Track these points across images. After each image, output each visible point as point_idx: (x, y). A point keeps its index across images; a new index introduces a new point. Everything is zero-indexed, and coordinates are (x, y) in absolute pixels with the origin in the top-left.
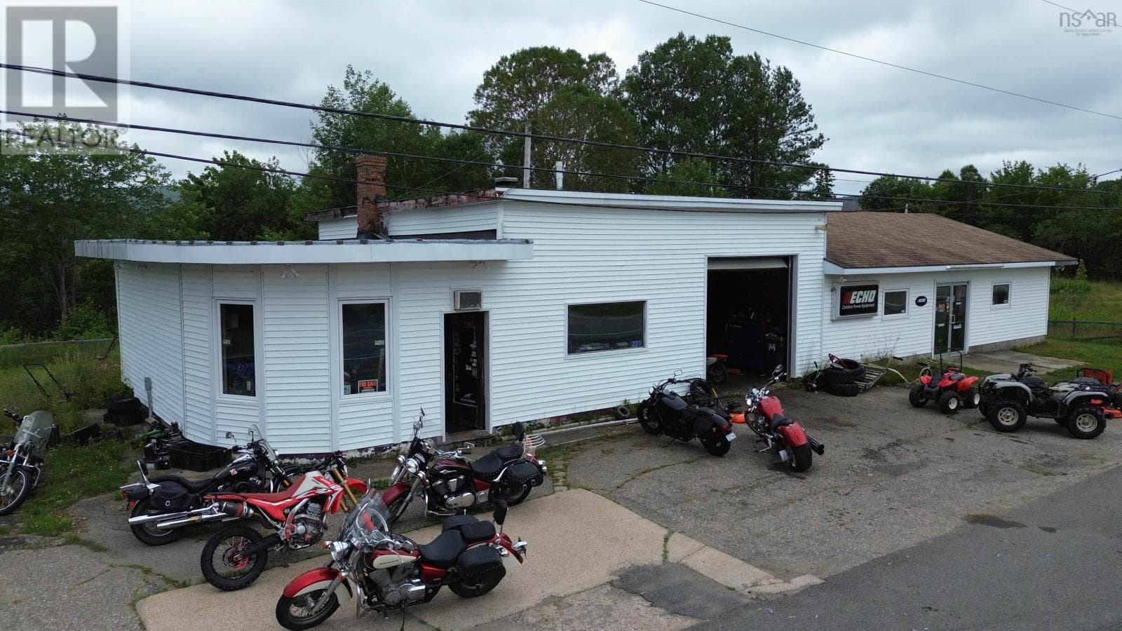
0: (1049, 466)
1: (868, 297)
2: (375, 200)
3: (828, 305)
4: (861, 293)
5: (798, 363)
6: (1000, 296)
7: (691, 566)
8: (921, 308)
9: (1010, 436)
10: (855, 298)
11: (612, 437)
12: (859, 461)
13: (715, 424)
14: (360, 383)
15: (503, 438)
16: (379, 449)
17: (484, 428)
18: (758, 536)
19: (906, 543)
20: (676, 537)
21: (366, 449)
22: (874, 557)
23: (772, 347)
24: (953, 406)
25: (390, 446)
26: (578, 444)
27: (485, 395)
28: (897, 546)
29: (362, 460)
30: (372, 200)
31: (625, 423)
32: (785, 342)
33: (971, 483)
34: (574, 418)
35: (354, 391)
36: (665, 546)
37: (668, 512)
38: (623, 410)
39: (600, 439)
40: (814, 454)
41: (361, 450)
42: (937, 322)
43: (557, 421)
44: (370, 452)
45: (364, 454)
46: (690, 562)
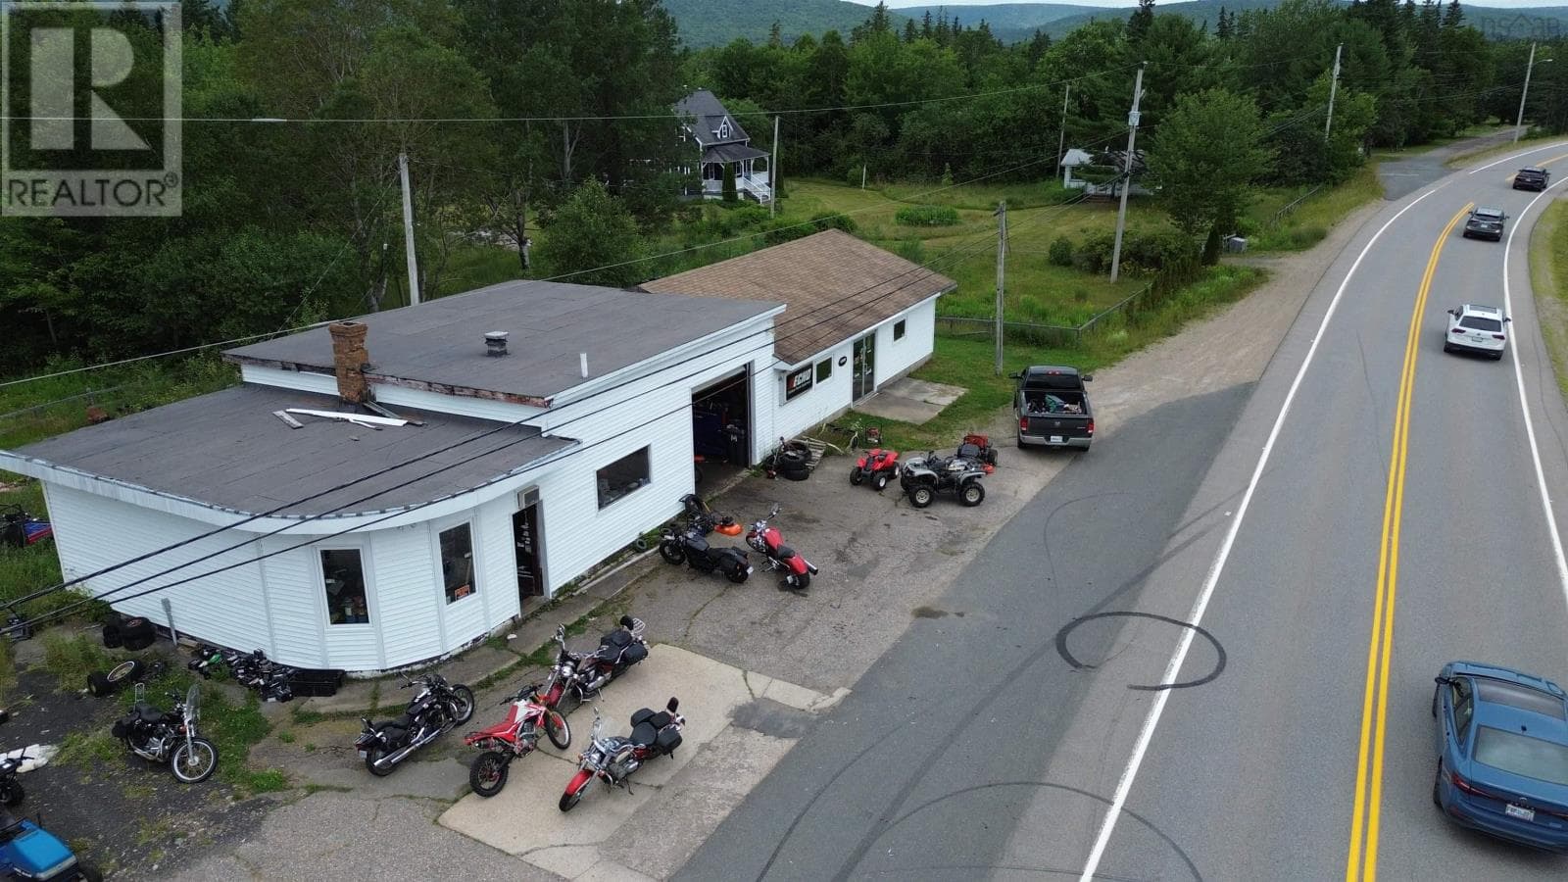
0: (951, 545)
1: (805, 376)
2: (361, 370)
3: (777, 394)
4: (800, 375)
5: (758, 451)
6: (899, 330)
7: (771, 697)
8: (843, 367)
9: (925, 513)
10: (797, 382)
11: (645, 576)
12: (835, 566)
13: (738, 563)
14: (457, 592)
15: (561, 599)
16: (476, 640)
17: (542, 594)
18: (801, 661)
19: (886, 646)
20: (751, 675)
21: (467, 644)
22: (872, 662)
23: (734, 438)
24: (882, 484)
25: (483, 635)
26: (623, 591)
27: (542, 566)
28: (882, 650)
29: (465, 652)
30: (358, 370)
31: (646, 557)
32: (746, 434)
33: (909, 576)
34: (605, 562)
35: (453, 600)
36: (747, 685)
37: (731, 652)
38: (641, 543)
39: (637, 581)
40: (811, 575)
41: (463, 646)
42: (855, 373)
43: (594, 570)
44: (469, 645)
45: (466, 647)
46: (769, 695)
